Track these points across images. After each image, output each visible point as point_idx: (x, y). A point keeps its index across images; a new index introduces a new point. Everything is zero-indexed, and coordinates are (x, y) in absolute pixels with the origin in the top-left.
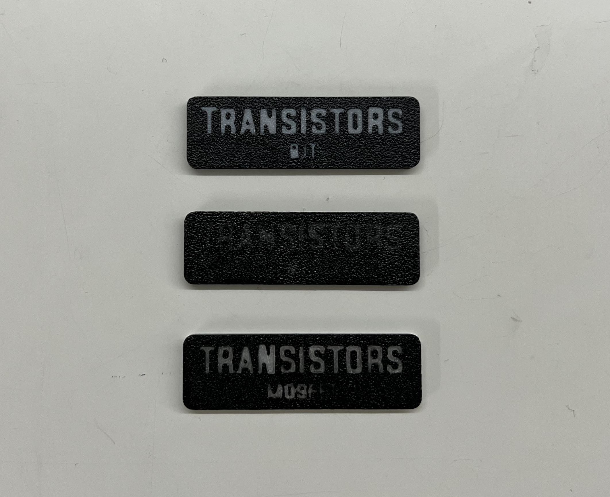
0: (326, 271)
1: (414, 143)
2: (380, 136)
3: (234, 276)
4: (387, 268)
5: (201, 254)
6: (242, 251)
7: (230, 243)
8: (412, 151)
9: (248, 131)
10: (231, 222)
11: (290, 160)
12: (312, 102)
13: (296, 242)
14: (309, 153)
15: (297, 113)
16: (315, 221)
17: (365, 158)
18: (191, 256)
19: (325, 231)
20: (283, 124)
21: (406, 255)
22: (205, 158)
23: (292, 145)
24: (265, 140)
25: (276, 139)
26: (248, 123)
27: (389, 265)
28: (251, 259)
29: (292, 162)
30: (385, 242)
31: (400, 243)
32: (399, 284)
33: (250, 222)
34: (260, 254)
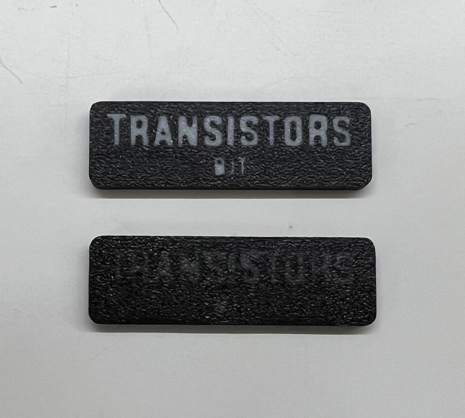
0: (263, 309)
1: (365, 157)
2: (323, 148)
3: (149, 315)
4: (337, 304)
5: (110, 287)
6: (160, 285)
7: (144, 274)
8: (362, 168)
9: (163, 143)
10: (146, 249)
11: (215, 177)
12: (240, 108)
13: (225, 273)
14: (238, 167)
15: (223, 121)
16: (248, 247)
17: (306, 175)
18: (97, 289)
19: (261, 260)
20: (206, 134)
21: (360, 290)
22: (111, 174)
23: (217, 159)
24: (184, 153)
25: (197, 152)
26: (163, 133)
27: (339, 301)
28: (170, 294)
29: (218, 180)
30: (334, 273)
31: (353, 275)
32: (352, 325)
33: (169, 248)
34: (182, 287)
